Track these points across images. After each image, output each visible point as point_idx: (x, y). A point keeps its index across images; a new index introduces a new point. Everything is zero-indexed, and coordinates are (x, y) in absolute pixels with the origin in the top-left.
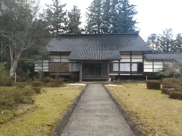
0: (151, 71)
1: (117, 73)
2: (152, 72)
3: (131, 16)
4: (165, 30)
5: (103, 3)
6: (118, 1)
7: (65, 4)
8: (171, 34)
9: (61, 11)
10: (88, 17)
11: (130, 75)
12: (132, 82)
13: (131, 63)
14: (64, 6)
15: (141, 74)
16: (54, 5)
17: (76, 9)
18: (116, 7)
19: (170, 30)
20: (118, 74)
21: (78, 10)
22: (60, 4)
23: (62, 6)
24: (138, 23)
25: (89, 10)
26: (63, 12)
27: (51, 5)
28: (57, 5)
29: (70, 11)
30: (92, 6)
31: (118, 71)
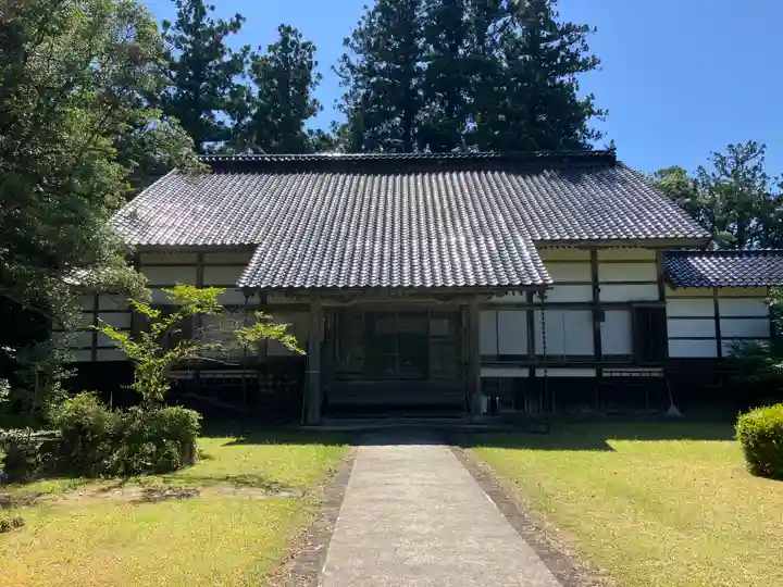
0: (707, 350)
1: (522, 367)
2: (716, 355)
3: (566, 79)
4: (726, 153)
5: (425, 14)
6: (504, 4)
7: (238, 16)
8: (755, 168)
9: (217, 50)
10: (352, 82)
11: (591, 373)
12: (609, 414)
13: (597, 310)
14: (236, 26)
15: (656, 372)
16: (182, 23)
17: (293, 43)
18: (491, 35)
19: (753, 150)
20: (525, 373)
21: (304, 46)
22: (212, 18)
23: (219, 29)
24: (599, 112)
25: (356, 45)
26: (227, 58)
27: (166, 25)
28: (197, 24)
29: (264, 53)
30: (372, 28)
31: (525, 353)
